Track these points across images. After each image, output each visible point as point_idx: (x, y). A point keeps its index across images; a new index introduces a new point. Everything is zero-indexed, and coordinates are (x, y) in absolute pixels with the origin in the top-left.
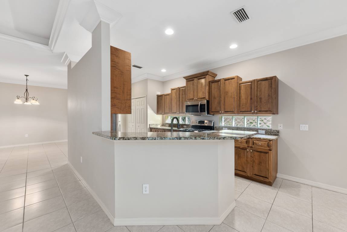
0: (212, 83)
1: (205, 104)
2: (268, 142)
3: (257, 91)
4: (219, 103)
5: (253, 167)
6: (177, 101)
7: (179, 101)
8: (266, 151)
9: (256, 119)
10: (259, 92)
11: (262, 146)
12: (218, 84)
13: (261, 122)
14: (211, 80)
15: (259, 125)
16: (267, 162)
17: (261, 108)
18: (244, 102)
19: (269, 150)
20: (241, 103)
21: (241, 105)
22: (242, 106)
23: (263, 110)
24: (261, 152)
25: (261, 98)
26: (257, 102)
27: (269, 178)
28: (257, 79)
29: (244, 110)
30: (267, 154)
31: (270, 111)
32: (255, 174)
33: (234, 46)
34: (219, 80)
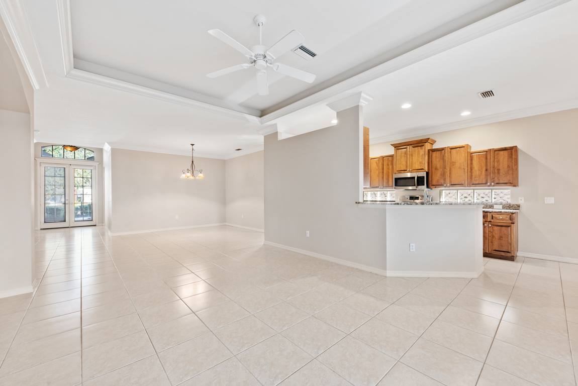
0: (432, 152)
1: (424, 177)
2: (510, 216)
3: (494, 161)
4: (443, 174)
5: (492, 242)
6: (379, 173)
7: (383, 172)
8: (508, 225)
9: (490, 192)
10: (496, 163)
11: (503, 220)
12: (441, 153)
13: (496, 196)
14: (429, 148)
15: (493, 200)
16: (509, 236)
17: (499, 180)
18: (477, 174)
19: (512, 223)
20: (474, 175)
21: (473, 177)
22: (475, 178)
23: (501, 182)
24: (502, 226)
25: (499, 170)
26: (494, 173)
27: (512, 252)
28: (493, 149)
29: (477, 183)
30: (509, 228)
31: (511, 183)
32: (494, 249)
33: (466, 113)
34: (442, 148)
